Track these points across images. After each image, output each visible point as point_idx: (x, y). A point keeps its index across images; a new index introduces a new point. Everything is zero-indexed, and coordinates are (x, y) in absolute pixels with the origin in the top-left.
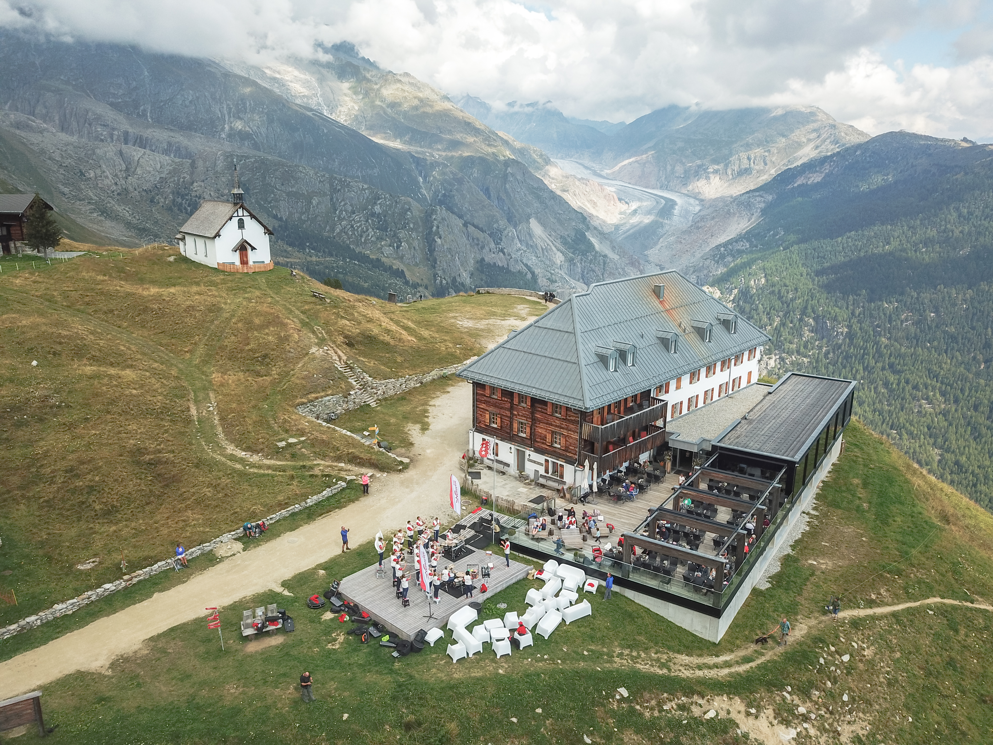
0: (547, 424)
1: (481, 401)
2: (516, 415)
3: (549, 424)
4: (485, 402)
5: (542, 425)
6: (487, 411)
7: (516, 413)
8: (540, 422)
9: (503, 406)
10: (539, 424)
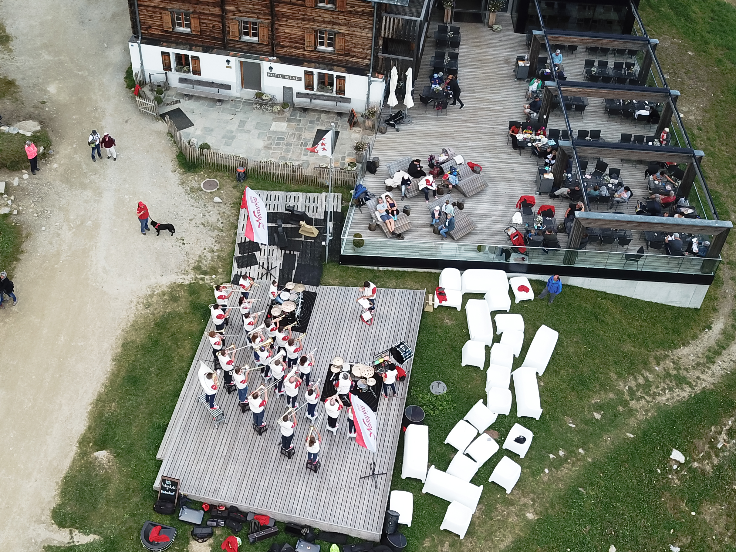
0: (303, 20)
10: (287, 21)
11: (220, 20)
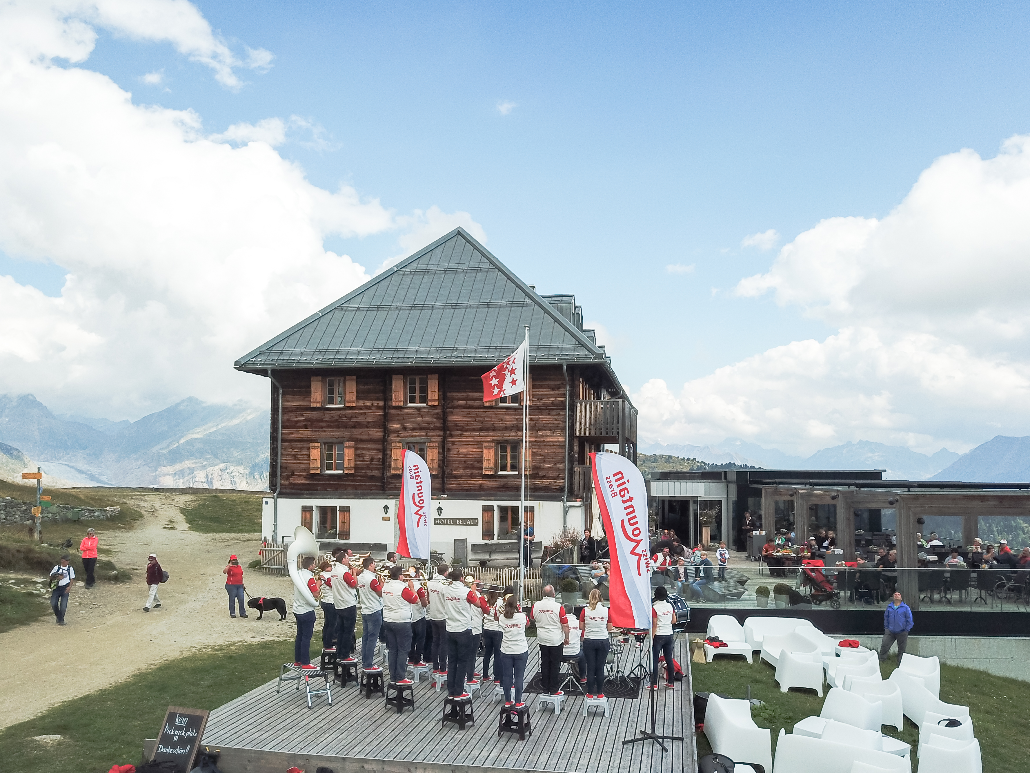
0: (481, 430)
1: (294, 425)
2: (396, 431)
3: (487, 429)
4: (309, 424)
5: (467, 437)
6: (316, 441)
7: (396, 426)
8: (462, 429)
9: (361, 419)
10: (461, 435)
11: (380, 447)
